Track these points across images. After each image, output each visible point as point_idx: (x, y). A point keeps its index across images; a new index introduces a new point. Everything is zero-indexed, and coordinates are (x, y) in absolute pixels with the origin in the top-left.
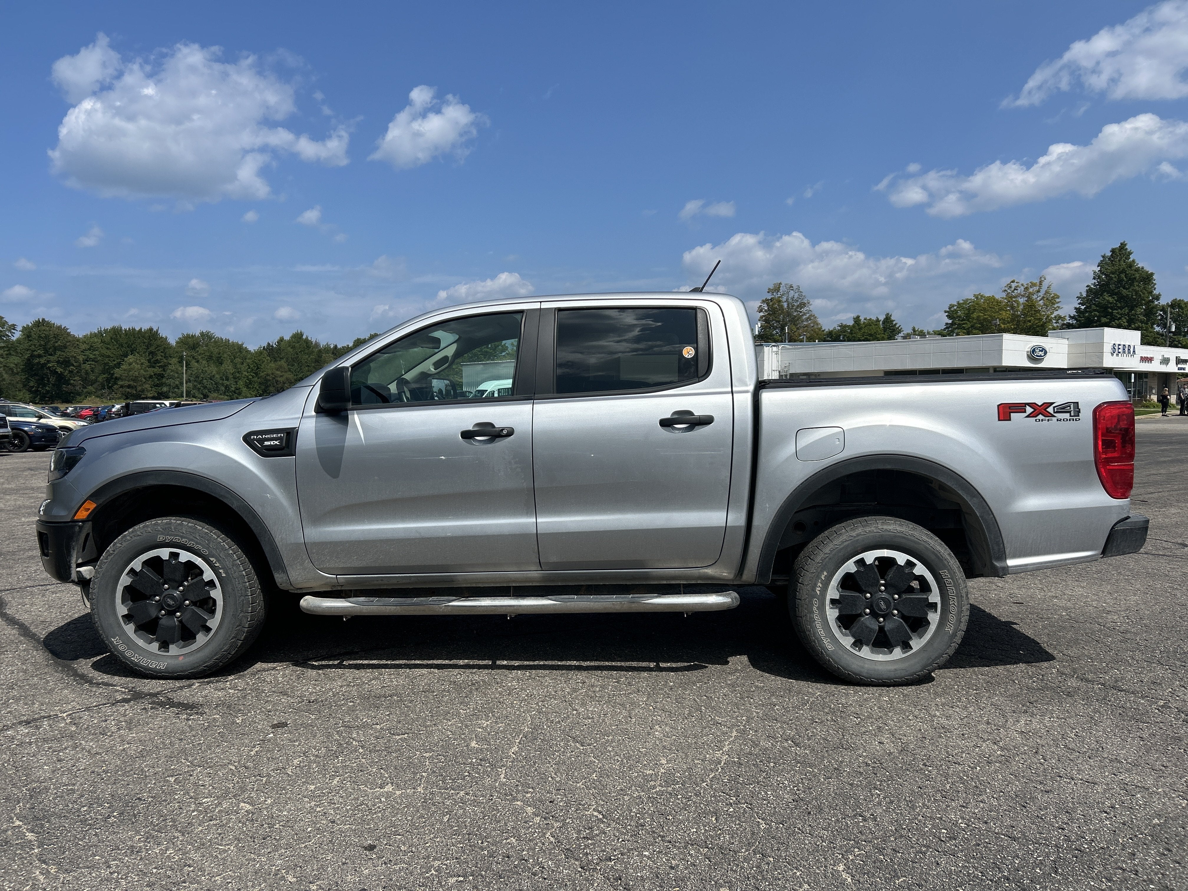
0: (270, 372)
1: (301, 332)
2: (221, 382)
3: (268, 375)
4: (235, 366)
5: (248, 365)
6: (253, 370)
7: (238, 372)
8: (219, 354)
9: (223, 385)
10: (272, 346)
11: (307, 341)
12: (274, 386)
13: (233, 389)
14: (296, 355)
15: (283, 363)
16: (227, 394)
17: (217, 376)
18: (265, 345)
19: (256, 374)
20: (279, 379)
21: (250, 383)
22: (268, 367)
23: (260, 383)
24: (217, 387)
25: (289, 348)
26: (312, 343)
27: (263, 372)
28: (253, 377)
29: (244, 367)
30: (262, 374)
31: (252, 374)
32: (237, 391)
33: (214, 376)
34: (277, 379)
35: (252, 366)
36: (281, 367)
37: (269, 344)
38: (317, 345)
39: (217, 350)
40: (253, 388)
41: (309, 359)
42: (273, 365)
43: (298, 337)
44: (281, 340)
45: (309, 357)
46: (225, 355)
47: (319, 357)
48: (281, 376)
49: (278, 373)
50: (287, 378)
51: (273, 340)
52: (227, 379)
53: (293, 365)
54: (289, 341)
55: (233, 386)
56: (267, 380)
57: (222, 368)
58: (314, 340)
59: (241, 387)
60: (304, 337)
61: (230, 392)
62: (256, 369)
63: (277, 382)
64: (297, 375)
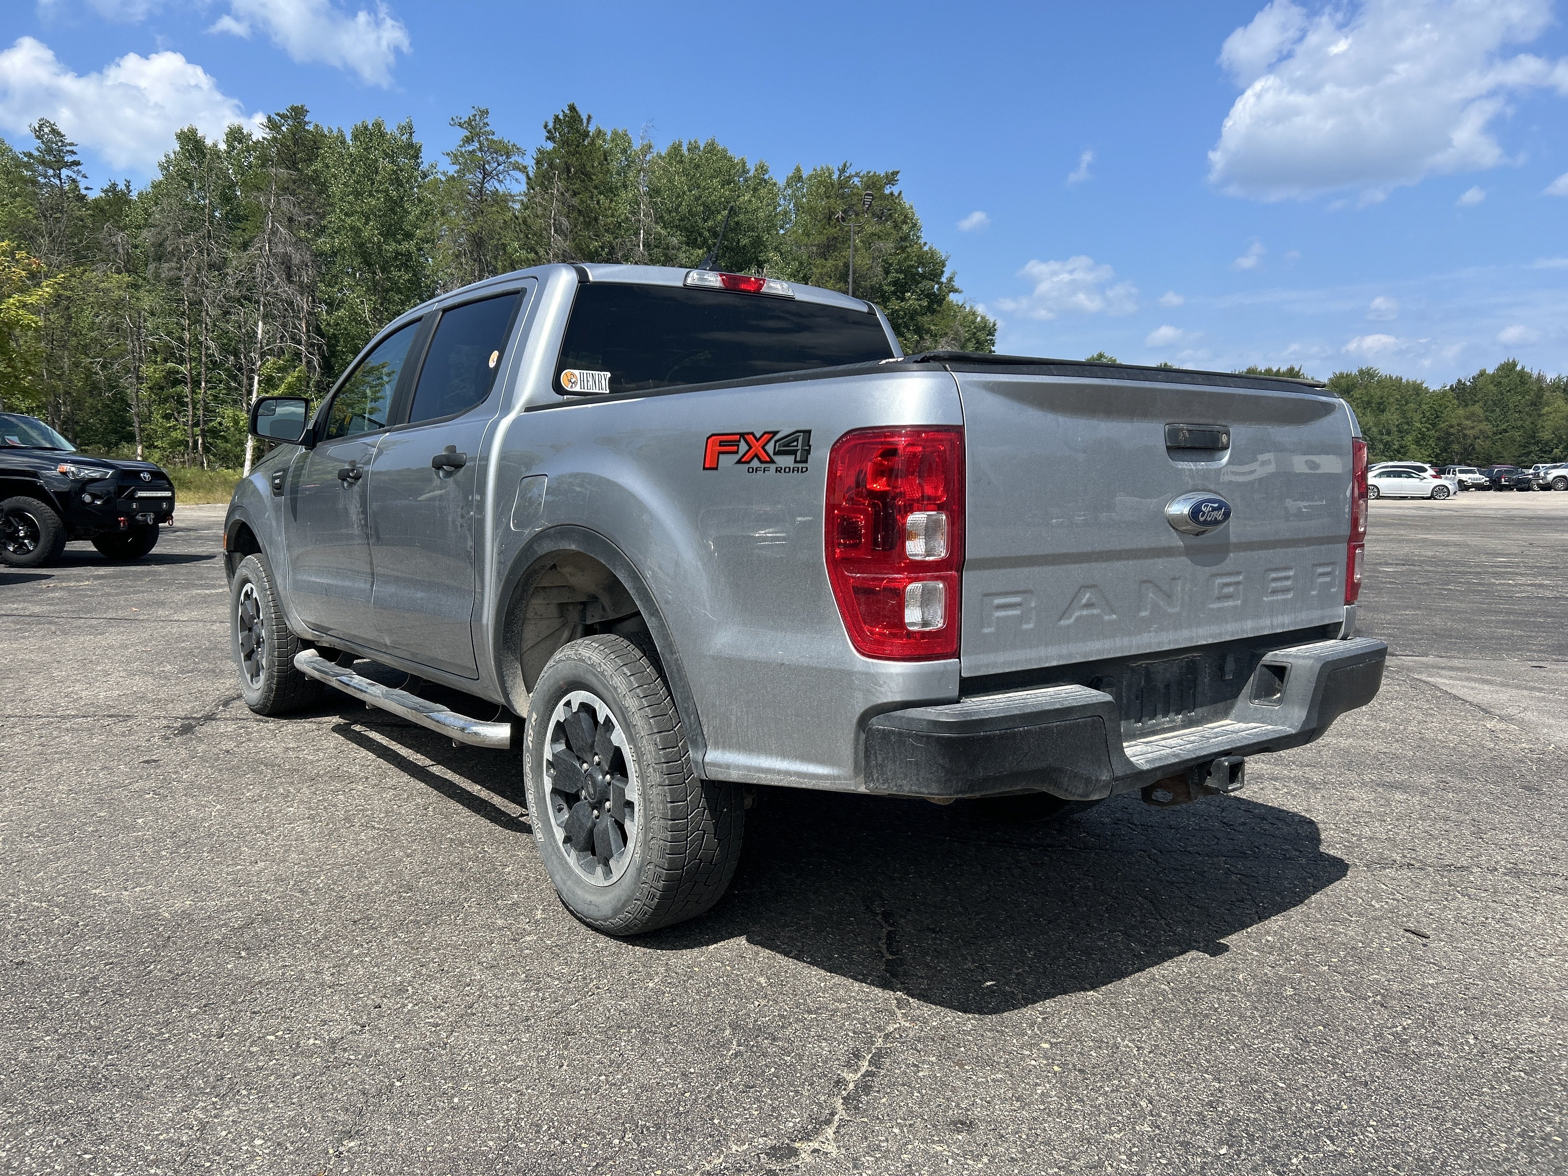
0: (1455, 422)
1: (1514, 361)
2: (1379, 437)
3: (1452, 426)
4: (1403, 414)
5: (1423, 413)
6: (1429, 419)
7: (1408, 423)
8: (1382, 398)
9: (1381, 441)
10: (1464, 384)
11: (1523, 377)
12: (1459, 443)
13: (1395, 447)
14: (1499, 396)
15: (1477, 409)
16: (1386, 453)
17: (1374, 429)
18: (1454, 382)
19: (1434, 425)
20: (1467, 432)
21: (1423, 439)
22: (1453, 415)
23: (1439, 439)
24: (1373, 444)
25: (1491, 387)
26: (1531, 377)
27: (1444, 422)
28: (1428, 429)
29: (1417, 417)
30: (1443, 425)
31: (1427, 425)
32: (1402, 450)
33: (1369, 429)
34: (1465, 432)
35: (1428, 414)
36: (1473, 414)
37: (1459, 381)
38: (1540, 379)
39: (1379, 393)
40: (1426, 445)
41: (1522, 401)
42: (1461, 412)
43: (1508, 368)
44: (1482, 374)
45: (1524, 397)
46: (1392, 400)
47: (1537, 396)
48: (1473, 428)
49: (1468, 423)
50: (1481, 431)
51: (1467, 375)
52: (1389, 433)
53: (1493, 411)
54: (1493, 376)
55: (1396, 443)
56: (1449, 434)
57: (1384, 417)
58: (1535, 375)
59: (1408, 444)
60: (1518, 368)
61: (1392, 451)
62: (1435, 418)
63: (1465, 436)
64: (1498, 425)
